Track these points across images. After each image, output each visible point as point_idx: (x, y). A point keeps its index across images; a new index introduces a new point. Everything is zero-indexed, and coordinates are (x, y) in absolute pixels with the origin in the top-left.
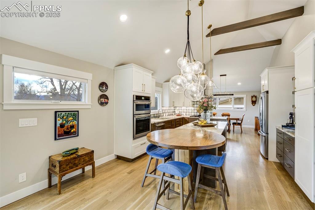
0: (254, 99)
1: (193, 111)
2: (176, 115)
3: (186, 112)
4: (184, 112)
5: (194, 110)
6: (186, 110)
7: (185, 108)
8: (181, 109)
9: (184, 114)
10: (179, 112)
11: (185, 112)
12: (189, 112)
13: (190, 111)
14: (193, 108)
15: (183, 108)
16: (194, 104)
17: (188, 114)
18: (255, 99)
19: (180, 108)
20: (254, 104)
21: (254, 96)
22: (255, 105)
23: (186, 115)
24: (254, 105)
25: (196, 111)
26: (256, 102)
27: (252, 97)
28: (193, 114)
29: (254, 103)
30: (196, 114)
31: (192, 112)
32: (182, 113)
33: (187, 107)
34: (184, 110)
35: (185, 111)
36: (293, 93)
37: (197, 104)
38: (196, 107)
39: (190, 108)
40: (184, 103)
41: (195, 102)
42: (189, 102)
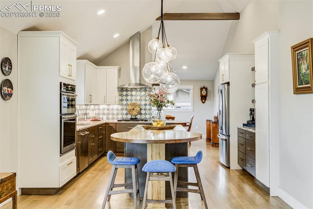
1: (120, 112)
2: (91, 119)
3: (108, 114)
4: (104, 114)
5: (122, 109)
6: (108, 110)
7: (106, 107)
8: (99, 109)
9: (105, 117)
10: (96, 114)
11: (106, 113)
12: (113, 114)
13: (115, 112)
14: (120, 107)
15: (101, 107)
16: (122, 100)
17: (111, 116)
18: (205, 92)
19: (97, 107)
20: (204, 101)
21: (204, 88)
23: (108, 119)
25: (125, 112)
26: (207, 98)
27: (202, 89)
28: (120, 117)
30: (125, 117)
31: (118, 114)
32: (101, 116)
33: (109, 105)
34: (104, 109)
35: (106, 112)
36: (253, 85)
37: (127, 100)
38: (125, 105)
39: (115, 107)
40: (105, 97)
41: (124, 96)
42: (115, 96)
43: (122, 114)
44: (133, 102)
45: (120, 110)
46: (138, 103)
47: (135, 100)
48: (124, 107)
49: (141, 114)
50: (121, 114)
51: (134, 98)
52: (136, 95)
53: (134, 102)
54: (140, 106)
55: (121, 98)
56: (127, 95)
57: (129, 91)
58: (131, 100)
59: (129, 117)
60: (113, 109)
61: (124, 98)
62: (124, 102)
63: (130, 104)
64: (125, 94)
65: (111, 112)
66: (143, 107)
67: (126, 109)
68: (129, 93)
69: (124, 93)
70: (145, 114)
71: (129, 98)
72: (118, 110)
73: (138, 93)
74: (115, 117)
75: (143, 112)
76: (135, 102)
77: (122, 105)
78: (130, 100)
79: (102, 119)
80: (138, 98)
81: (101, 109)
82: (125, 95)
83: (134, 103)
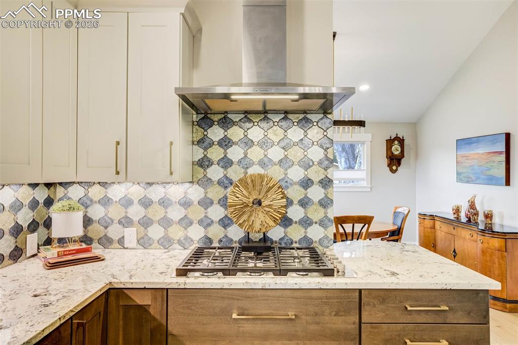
0: (396, 149)
1: (197, 213)
3: (146, 223)
4: (126, 222)
5: (206, 203)
6: (146, 203)
7: (135, 191)
8: (106, 202)
11: (136, 219)
12: (166, 222)
13: (176, 213)
14: (196, 193)
15: (117, 192)
16: (204, 163)
18: (399, 149)
19: (96, 192)
20: (394, 168)
21: (397, 138)
22: (397, 170)
24: (394, 172)
25: (217, 212)
26: (403, 161)
27: (390, 142)
29: (395, 161)
30: (217, 234)
31: (186, 222)
32: (114, 233)
33: (150, 184)
34: (127, 202)
35: (136, 212)
37: (226, 163)
38: (220, 183)
39: (176, 192)
40: (122, 147)
41: (212, 144)
42: (171, 143)
43: (206, 223)
44: (251, 171)
45: (196, 203)
46: (276, 173)
47: (262, 164)
48: (216, 193)
49: (286, 221)
50: (200, 222)
51: (255, 153)
52: (265, 144)
53: (255, 170)
54: (281, 187)
55: (199, 154)
56: (225, 143)
57: (234, 123)
58: (245, 163)
59: (236, 233)
60: (164, 203)
61: (215, 153)
62: (216, 173)
63: (240, 180)
64: (216, 139)
65: (157, 213)
66: (295, 193)
67: (223, 202)
68: (235, 133)
69: (215, 133)
70: (306, 222)
71: (235, 153)
72: (186, 204)
73: (276, 133)
74: (177, 232)
75: (295, 213)
76: (262, 171)
77: (205, 182)
78: (240, 162)
79: (121, 241)
80: (276, 153)
81: (116, 199)
82: (220, 143)
83: (261, 177)
